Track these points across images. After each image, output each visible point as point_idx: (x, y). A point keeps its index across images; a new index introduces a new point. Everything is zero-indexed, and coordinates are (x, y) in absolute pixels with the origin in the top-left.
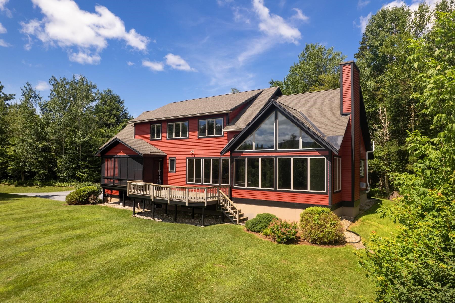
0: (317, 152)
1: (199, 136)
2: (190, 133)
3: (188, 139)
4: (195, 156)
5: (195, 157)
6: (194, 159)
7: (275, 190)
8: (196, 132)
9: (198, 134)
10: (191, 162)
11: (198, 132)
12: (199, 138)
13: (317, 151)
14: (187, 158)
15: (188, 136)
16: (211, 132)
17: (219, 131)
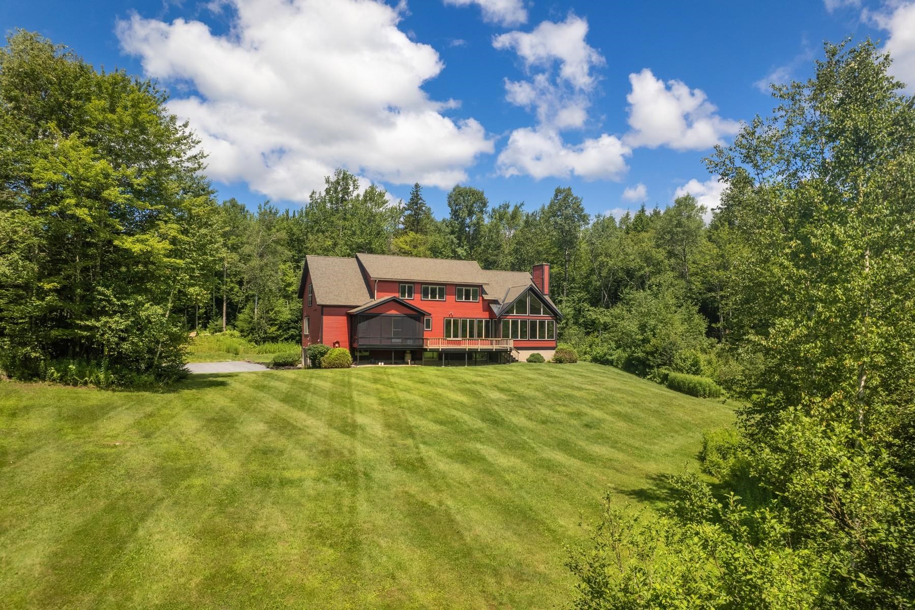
0: (550, 317)
1: (457, 300)
2: (448, 297)
3: (445, 301)
4: (452, 316)
6: (452, 320)
7: (528, 340)
8: (454, 297)
10: (448, 323)
14: (444, 318)
16: (467, 297)
17: (475, 297)
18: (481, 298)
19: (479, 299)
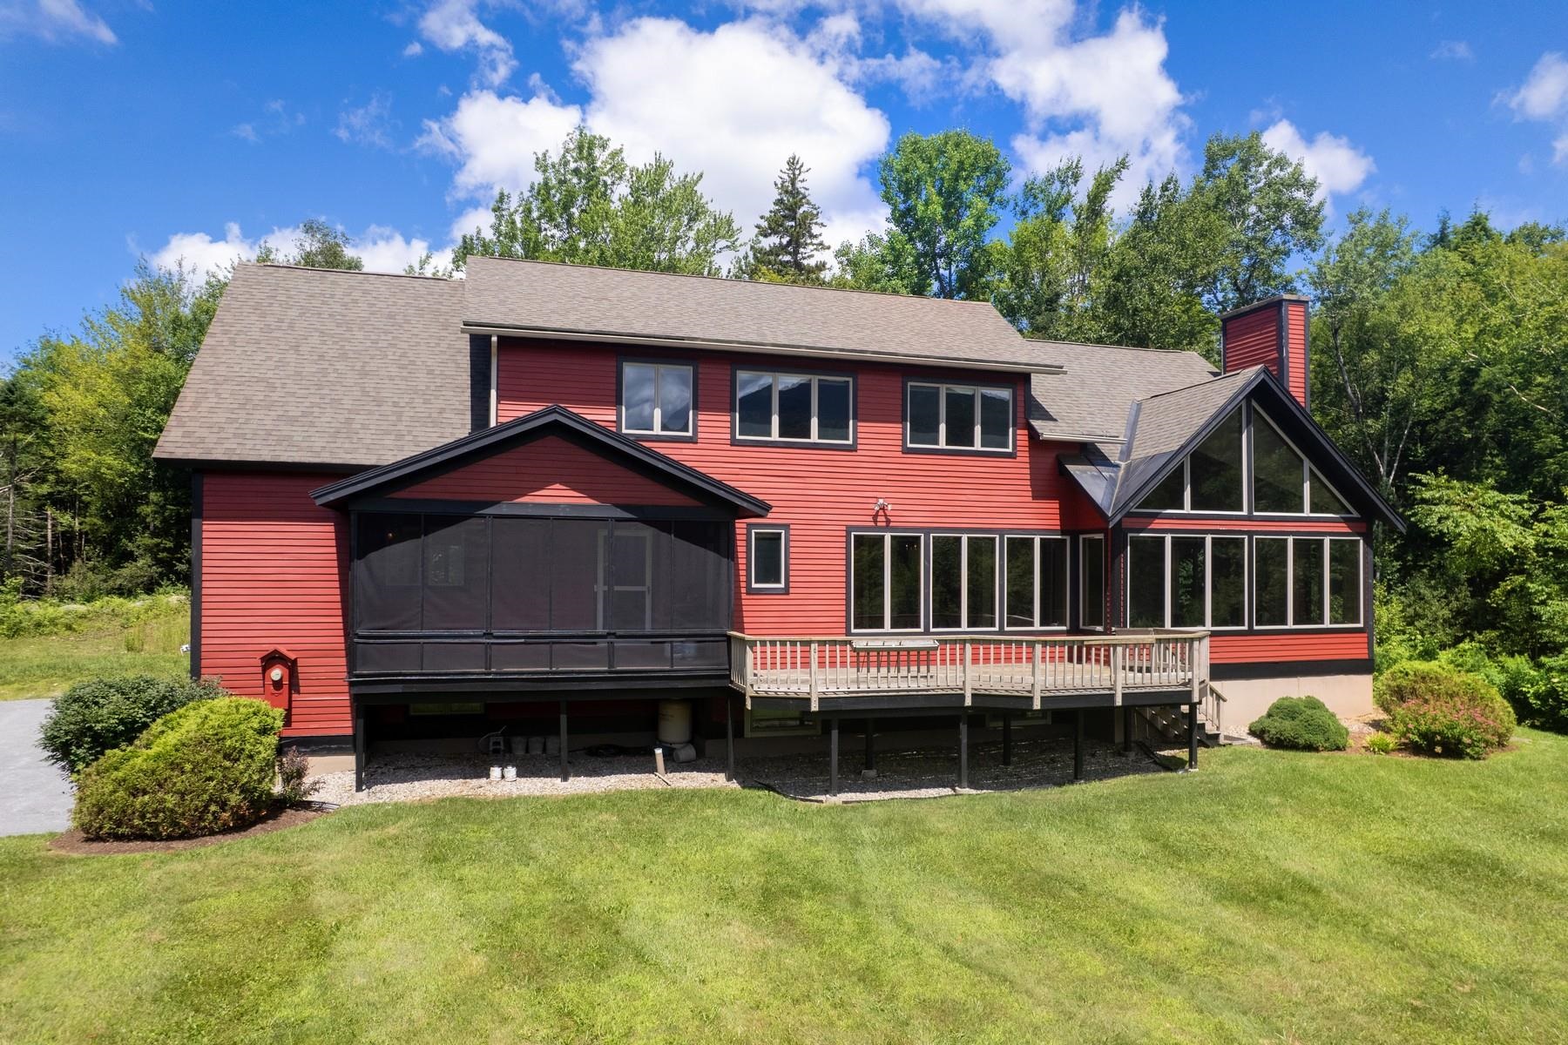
0: (1344, 525)
1: (909, 445)
2: (864, 427)
3: (852, 449)
4: (888, 521)
5: (888, 528)
6: (888, 537)
7: (1251, 632)
8: (897, 428)
9: (904, 434)
10: (867, 548)
11: (904, 429)
12: (907, 451)
13: (1346, 520)
14: (849, 530)
15: (855, 438)
16: (960, 434)
17: (995, 431)
18: (1023, 435)
19: (1016, 438)
